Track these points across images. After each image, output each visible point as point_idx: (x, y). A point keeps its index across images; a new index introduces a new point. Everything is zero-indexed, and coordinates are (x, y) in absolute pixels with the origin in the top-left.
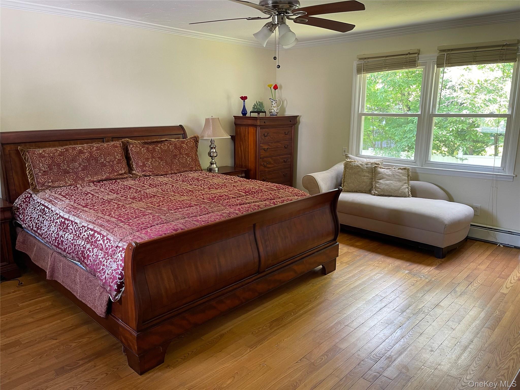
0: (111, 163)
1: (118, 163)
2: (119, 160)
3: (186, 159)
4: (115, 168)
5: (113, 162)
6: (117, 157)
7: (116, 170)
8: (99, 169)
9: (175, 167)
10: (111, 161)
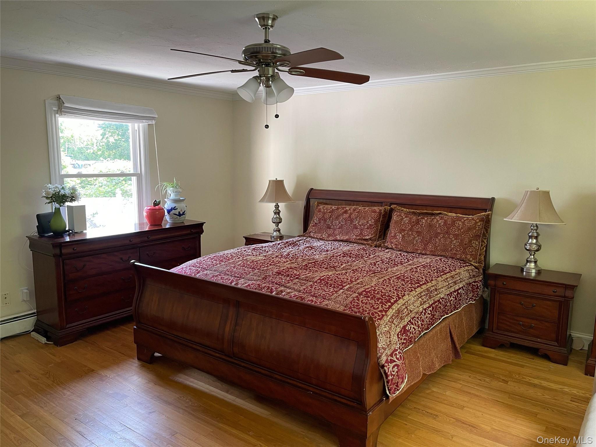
0: (362, 227)
1: (367, 228)
2: (370, 225)
3: (452, 241)
4: (364, 232)
5: (364, 226)
6: (370, 222)
7: (364, 234)
8: (351, 230)
9: (430, 247)
10: (363, 225)
